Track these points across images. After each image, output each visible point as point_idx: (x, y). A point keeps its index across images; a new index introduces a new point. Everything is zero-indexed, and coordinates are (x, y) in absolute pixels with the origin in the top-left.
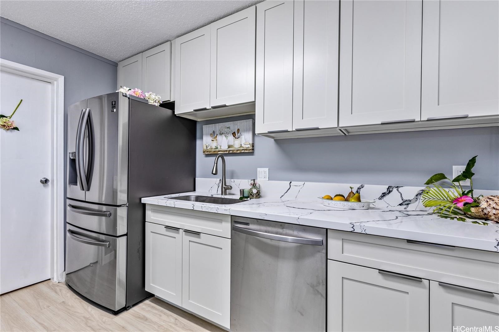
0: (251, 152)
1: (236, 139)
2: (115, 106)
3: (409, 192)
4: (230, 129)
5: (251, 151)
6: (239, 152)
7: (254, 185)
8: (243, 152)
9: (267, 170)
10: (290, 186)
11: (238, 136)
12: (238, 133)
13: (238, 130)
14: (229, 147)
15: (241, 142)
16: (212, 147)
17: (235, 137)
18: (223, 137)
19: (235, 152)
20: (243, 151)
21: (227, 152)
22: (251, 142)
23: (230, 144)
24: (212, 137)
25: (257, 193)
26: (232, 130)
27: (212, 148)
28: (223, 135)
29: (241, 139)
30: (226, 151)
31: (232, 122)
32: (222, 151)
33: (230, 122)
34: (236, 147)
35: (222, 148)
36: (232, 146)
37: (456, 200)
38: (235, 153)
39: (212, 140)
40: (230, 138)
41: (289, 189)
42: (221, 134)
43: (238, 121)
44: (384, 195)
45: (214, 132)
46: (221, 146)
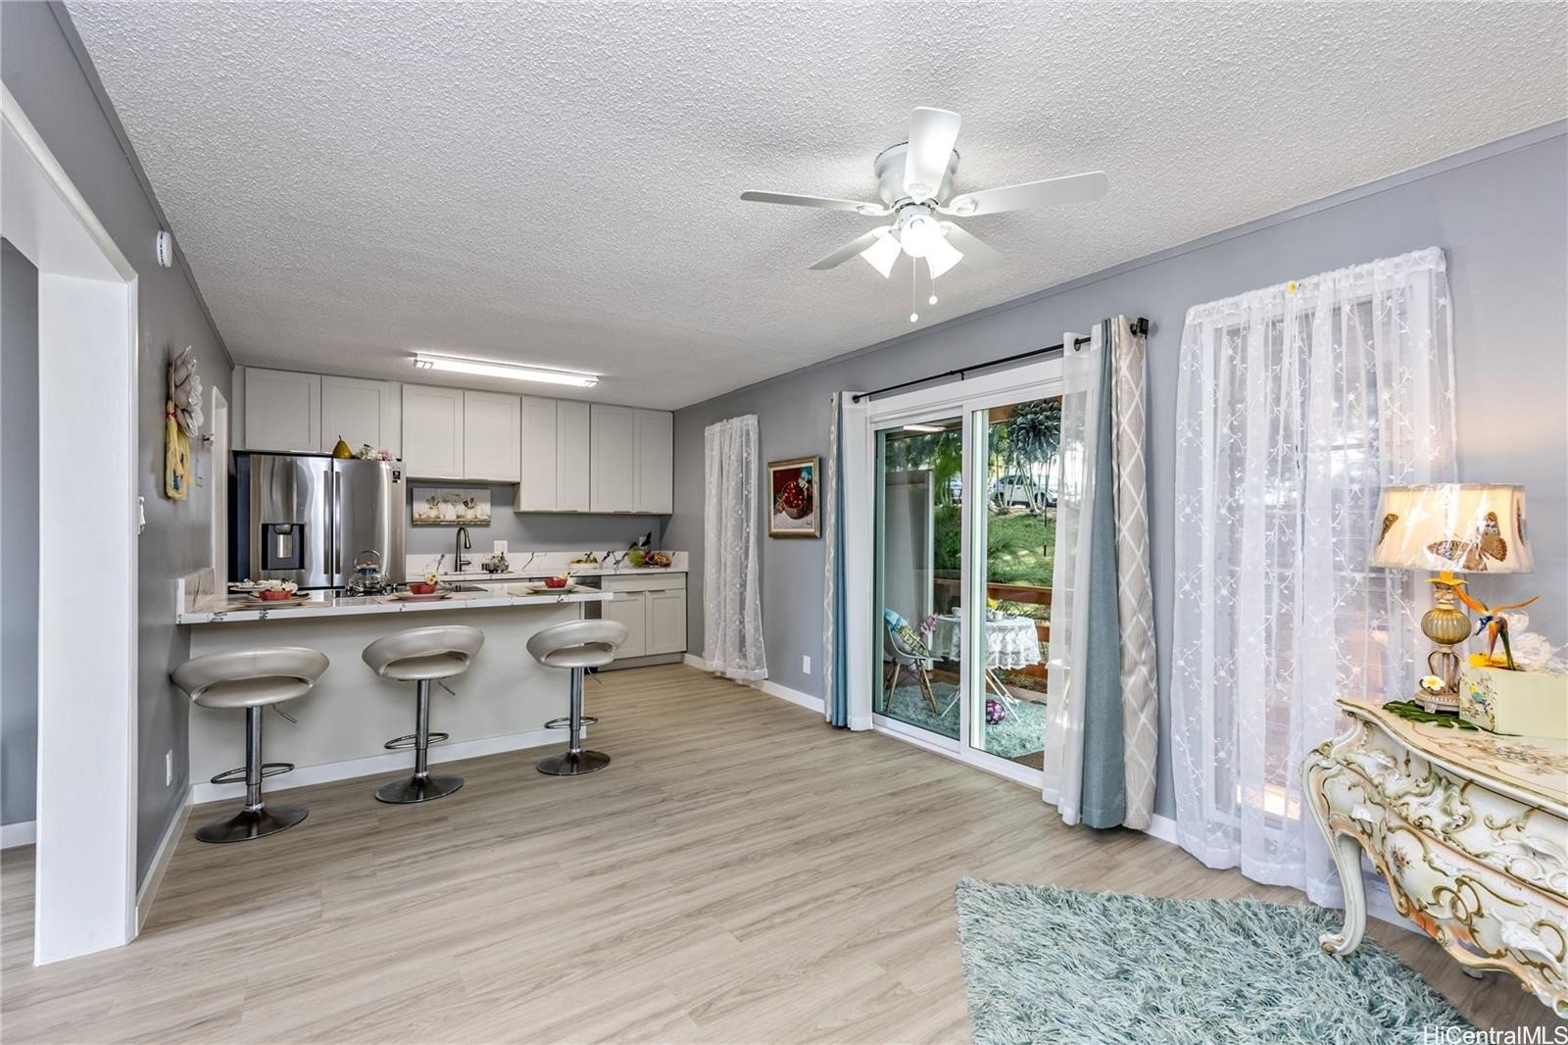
3: (619, 555)
4: (459, 497)
5: (487, 523)
6: (474, 523)
8: (479, 524)
9: (505, 542)
10: (532, 556)
11: (471, 506)
12: (471, 503)
13: (472, 500)
14: (458, 517)
15: (475, 512)
16: (429, 516)
17: (468, 507)
18: (448, 505)
19: (470, 523)
21: (455, 522)
22: (489, 514)
23: (459, 514)
24: (430, 503)
26: (462, 498)
28: (448, 502)
29: (475, 509)
30: (458, 521)
31: (463, 490)
32: (450, 521)
34: (468, 518)
35: (446, 518)
36: (462, 516)
37: (643, 558)
38: (467, 524)
39: (430, 508)
40: (460, 507)
41: (532, 559)
42: (445, 501)
43: (471, 490)
44: (605, 558)
45: (433, 498)
46: (445, 516)
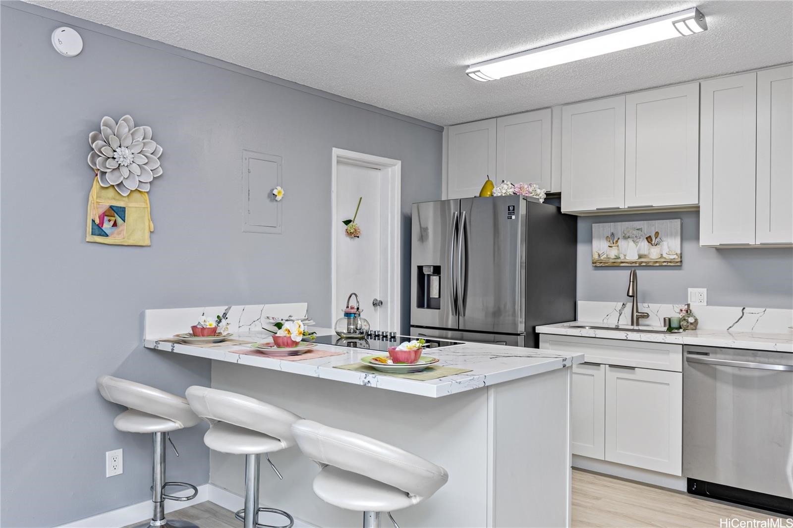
0: (677, 265)
1: (652, 247)
2: (514, 212)
4: (642, 231)
5: (679, 264)
6: (658, 264)
7: (688, 312)
8: (665, 266)
9: (704, 291)
10: (743, 313)
11: (656, 242)
12: (656, 238)
13: (657, 234)
14: (640, 257)
15: (661, 250)
16: (609, 256)
17: (652, 244)
18: (629, 242)
19: (651, 264)
20: (665, 264)
21: (636, 264)
22: (679, 252)
23: (642, 252)
24: (610, 241)
25: (695, 321)
26: (645, 232)
27: (609, 258)
28: (629, 239)
29: (661, 246)
30: (636, 262)
31: (645, 222)
32: (627, 263)
33: (643, 222)
34: (653, 258)
35: (627, 258)
36: (645, 256)
38: (650, 266)
39: (609, 247)
40: (643, 244)
41: (741, 317)
42: (626, 238)
43: (656, 221)
45: (613, 234)
46: (625, 256)
